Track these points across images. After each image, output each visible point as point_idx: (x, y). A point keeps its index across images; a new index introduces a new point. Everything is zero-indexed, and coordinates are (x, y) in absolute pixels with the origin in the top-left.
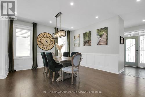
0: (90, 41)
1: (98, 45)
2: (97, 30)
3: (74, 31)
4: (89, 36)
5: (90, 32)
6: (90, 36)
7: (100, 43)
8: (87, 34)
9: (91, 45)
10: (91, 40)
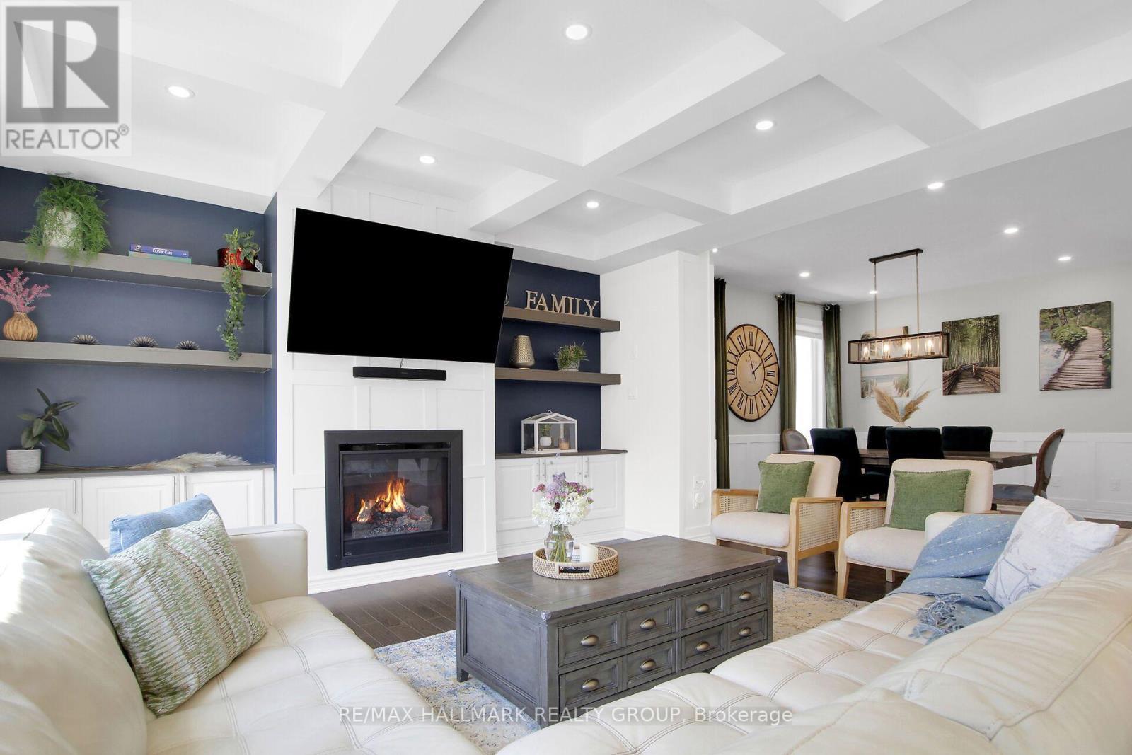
0: (994, 369)
1: (1048, 387)
2: (1043, 312)
3: (859, 305)
4: (985, 339)
5: (994, 319)
6: (990, 342)
7: (1063, 381)
8: (973, 331)
9: (997, 391)
10: (996, 363)
